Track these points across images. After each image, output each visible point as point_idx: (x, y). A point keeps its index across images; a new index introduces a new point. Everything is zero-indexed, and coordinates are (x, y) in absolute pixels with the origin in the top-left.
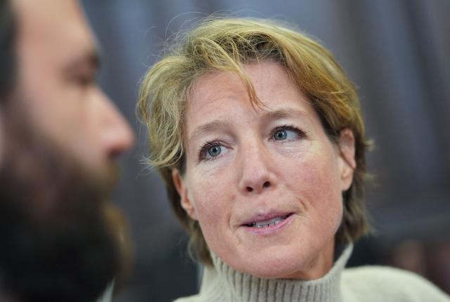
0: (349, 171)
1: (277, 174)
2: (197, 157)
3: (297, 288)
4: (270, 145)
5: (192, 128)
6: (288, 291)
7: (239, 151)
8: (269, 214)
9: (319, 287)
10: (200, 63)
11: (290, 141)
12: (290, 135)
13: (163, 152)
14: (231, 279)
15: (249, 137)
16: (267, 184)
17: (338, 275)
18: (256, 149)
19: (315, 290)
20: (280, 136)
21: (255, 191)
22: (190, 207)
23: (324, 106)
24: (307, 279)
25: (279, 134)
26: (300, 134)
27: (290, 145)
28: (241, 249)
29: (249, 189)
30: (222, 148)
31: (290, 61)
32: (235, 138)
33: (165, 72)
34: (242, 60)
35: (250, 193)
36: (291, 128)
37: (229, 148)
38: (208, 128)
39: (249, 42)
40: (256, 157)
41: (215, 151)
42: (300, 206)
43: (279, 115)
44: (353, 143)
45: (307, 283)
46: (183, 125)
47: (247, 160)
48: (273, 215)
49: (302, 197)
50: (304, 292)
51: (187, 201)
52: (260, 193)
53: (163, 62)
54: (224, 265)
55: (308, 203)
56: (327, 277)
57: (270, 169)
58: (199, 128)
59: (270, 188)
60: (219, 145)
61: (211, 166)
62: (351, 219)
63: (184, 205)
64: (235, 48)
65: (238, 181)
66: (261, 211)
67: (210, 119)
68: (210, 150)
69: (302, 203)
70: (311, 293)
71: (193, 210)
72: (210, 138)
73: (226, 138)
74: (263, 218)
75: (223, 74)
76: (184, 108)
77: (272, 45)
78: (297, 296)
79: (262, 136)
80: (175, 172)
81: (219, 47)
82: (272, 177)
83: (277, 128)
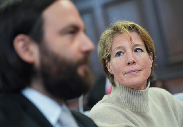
0: (152, 63)
1: (136, 60)
2: (115, 56)
3: (138, 92)
4: (134, 53)
5: (113, 48)
6: (136, 92)
7: (126, 54)
8: (134, 70)
9: (143, 92)
10: (117, 31)
11: (139, 52)
12: (139, 51)
13: (105, 55)
14: (121, 89)
15: (129, 51)
16: (134, 63)
17: (148, 89)
18: (131, 54)
19: (143, 93)
20: (137, 51)
21: (131, 64)
22: (110, 70)
23: (147, 45)
24: (141, 90)
25: (136, 50)
26: (142, 51)
27: (139, 53)
28: (125, 79)
29: (129, 64)
30: (122, 54)
31: (140, 32)
32: (125, 51)
33: (107, 34)
34: (129, 30)
35: (129, 65)
36: (140, 49)
37: (123, 53)
38: (118, 48)
39: (130, 26)
40: (131, 55)
41: (119, 54)
42: (142, 69)
43: (137, 45)
44: (152, 56)
45: (140, 91)
46: (111, 48)
47: (129, 56)
48: (135, 70)
49: (142, 66)
50: (140, 93)
51: (109, 68)
52: (132, 65)
53: (107, 31)
54: (120, 85)
55: (144, 68)
56: (146, 90)
57: (134, 59)
58: (116, 48)
59: (134, 64)
60: (120, 53)
61: (118, 58)
62: (151, 75)
63: (108, 70)
64: (127, 27)
65: (126, 62)
66: (132, 69)
67: (119, 46)
68: (118, 54)
69: (143, 68)
70: (142, 94)
71: (111, 71)
72: (119, 50)
73: (123, 51)
74: (132, 71)
75: (123, 34)
76: (112, 42)
77: (136, 28)
78: (138, 94)
79: (132, 51)
80: (106, 61)
81: (123, 27)
82: (135, 61)
83: (136, 49)
